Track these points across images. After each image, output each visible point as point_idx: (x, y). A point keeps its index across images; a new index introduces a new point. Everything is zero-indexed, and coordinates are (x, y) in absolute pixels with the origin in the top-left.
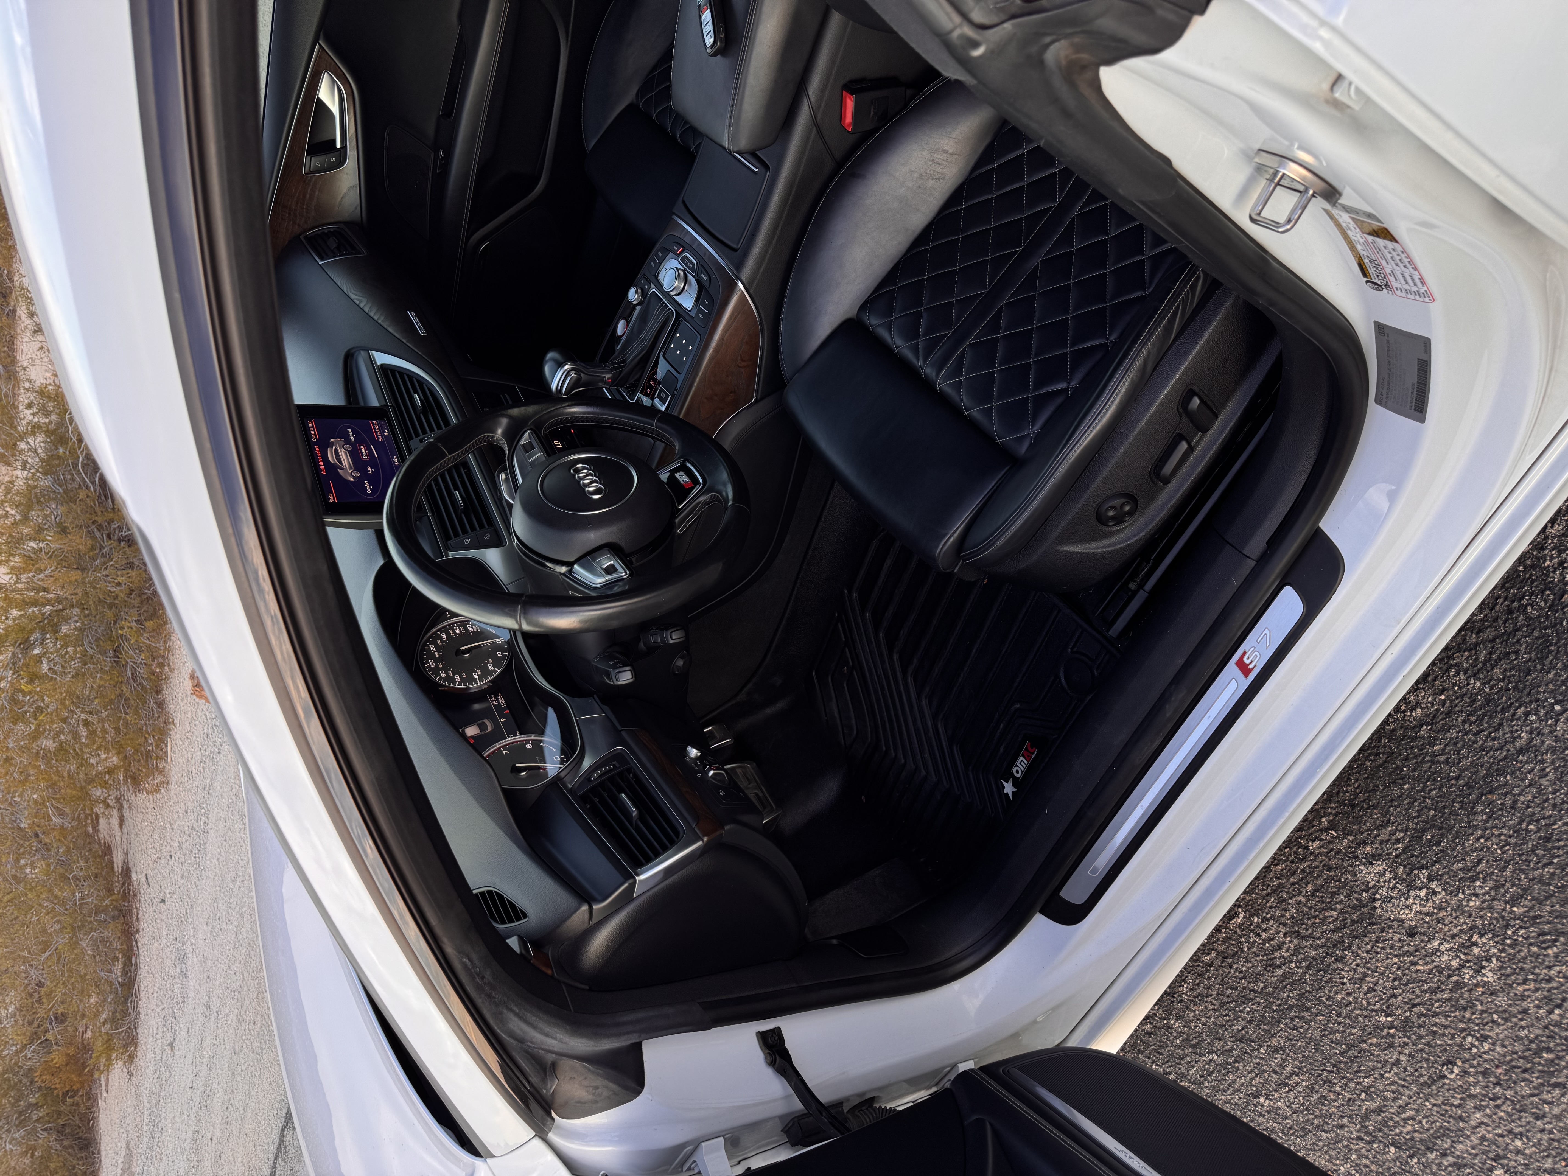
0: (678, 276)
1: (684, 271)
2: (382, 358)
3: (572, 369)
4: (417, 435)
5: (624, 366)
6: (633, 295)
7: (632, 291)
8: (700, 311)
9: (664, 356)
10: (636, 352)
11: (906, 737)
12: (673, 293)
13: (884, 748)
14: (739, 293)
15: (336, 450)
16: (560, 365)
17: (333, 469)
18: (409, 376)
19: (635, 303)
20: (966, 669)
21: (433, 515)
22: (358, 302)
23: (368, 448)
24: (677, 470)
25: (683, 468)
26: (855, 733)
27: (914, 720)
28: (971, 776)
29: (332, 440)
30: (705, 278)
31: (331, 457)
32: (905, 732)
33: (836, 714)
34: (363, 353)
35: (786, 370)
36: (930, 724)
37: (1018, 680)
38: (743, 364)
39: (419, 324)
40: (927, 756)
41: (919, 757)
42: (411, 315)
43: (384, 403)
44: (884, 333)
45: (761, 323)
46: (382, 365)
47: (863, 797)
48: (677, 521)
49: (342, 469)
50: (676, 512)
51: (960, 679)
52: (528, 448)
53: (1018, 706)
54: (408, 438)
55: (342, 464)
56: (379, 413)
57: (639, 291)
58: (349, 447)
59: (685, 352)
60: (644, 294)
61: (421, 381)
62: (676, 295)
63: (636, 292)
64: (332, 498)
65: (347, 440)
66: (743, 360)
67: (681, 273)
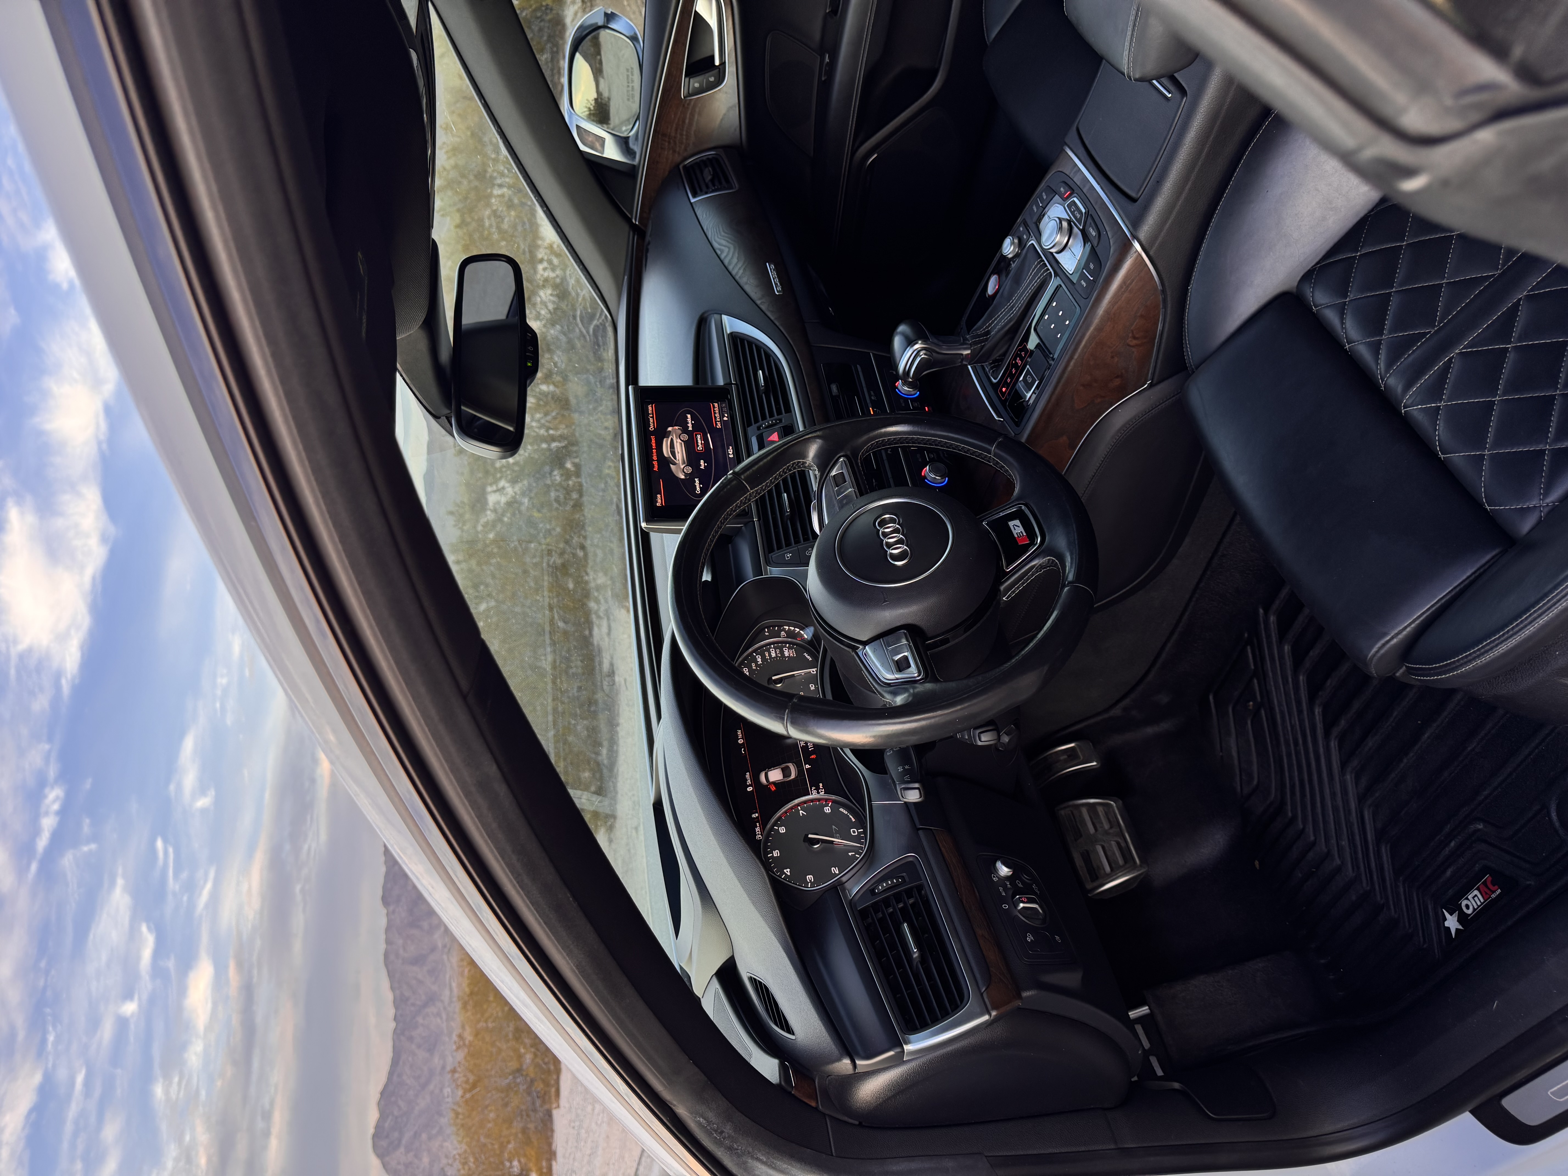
0: (1060, 228)
1: (1069, 222)
2: (732, 324)
3: (923, 349)
4: (756, 421)
5: (987, 340)
6: (1009, 248)
7: (1008, 241)
8: (1082, 276)
9: (1035, 330)
10: (1002, 324)
11: (1319, 810)
12: (1053, 250)
13: (1290, 814)
14: (1135, 255)
15: (672, 439)
16: (910, 342)
17: (665, 463)
18: (757, 346)
19: (1010, 256)
20: (1411, 754)
21: (759, 520)
22: (719, 252)
23: (705, 439)
24: (1012, 517)
25: (1019, 515)
26: (1255, 782)
27: (1333, 795)
28: (1401, 890)
29: (670, 429)
30: (1094, 234)
31: (666, 451)
32: (1319, 805)
33: (1234, 754)
34: (717, 316)
35: (1191, 354)
36: (1353, 805)
37: (1486, 793)
38: (1135, 342)
39: (777, 280)
40: (1344, 843)
41: (1333, 841)
42: (770, 267)
43: (728, 381)
44: (1331, 316)
45: (1163, 291)
46: (731, 333)
47: (1257, 863)
48: (1002, 588)
49: (674, 464)
50: (1002, 575)
51: (1402, 765)
52: (839, 480)
53: (1480, 826)
54: (747, 424)
55: (675, 459)
56: (721, 394)
57: (1016, 241)
58: (685, 437)
59: (1061, 328)
60: (1021, 244)
61: (769, 354)
62: (1058, 252)
63: (1012, 243)
64: (660, 501)
65: (685, 430)
66: (1135, 338)
67: (1065, 224)
